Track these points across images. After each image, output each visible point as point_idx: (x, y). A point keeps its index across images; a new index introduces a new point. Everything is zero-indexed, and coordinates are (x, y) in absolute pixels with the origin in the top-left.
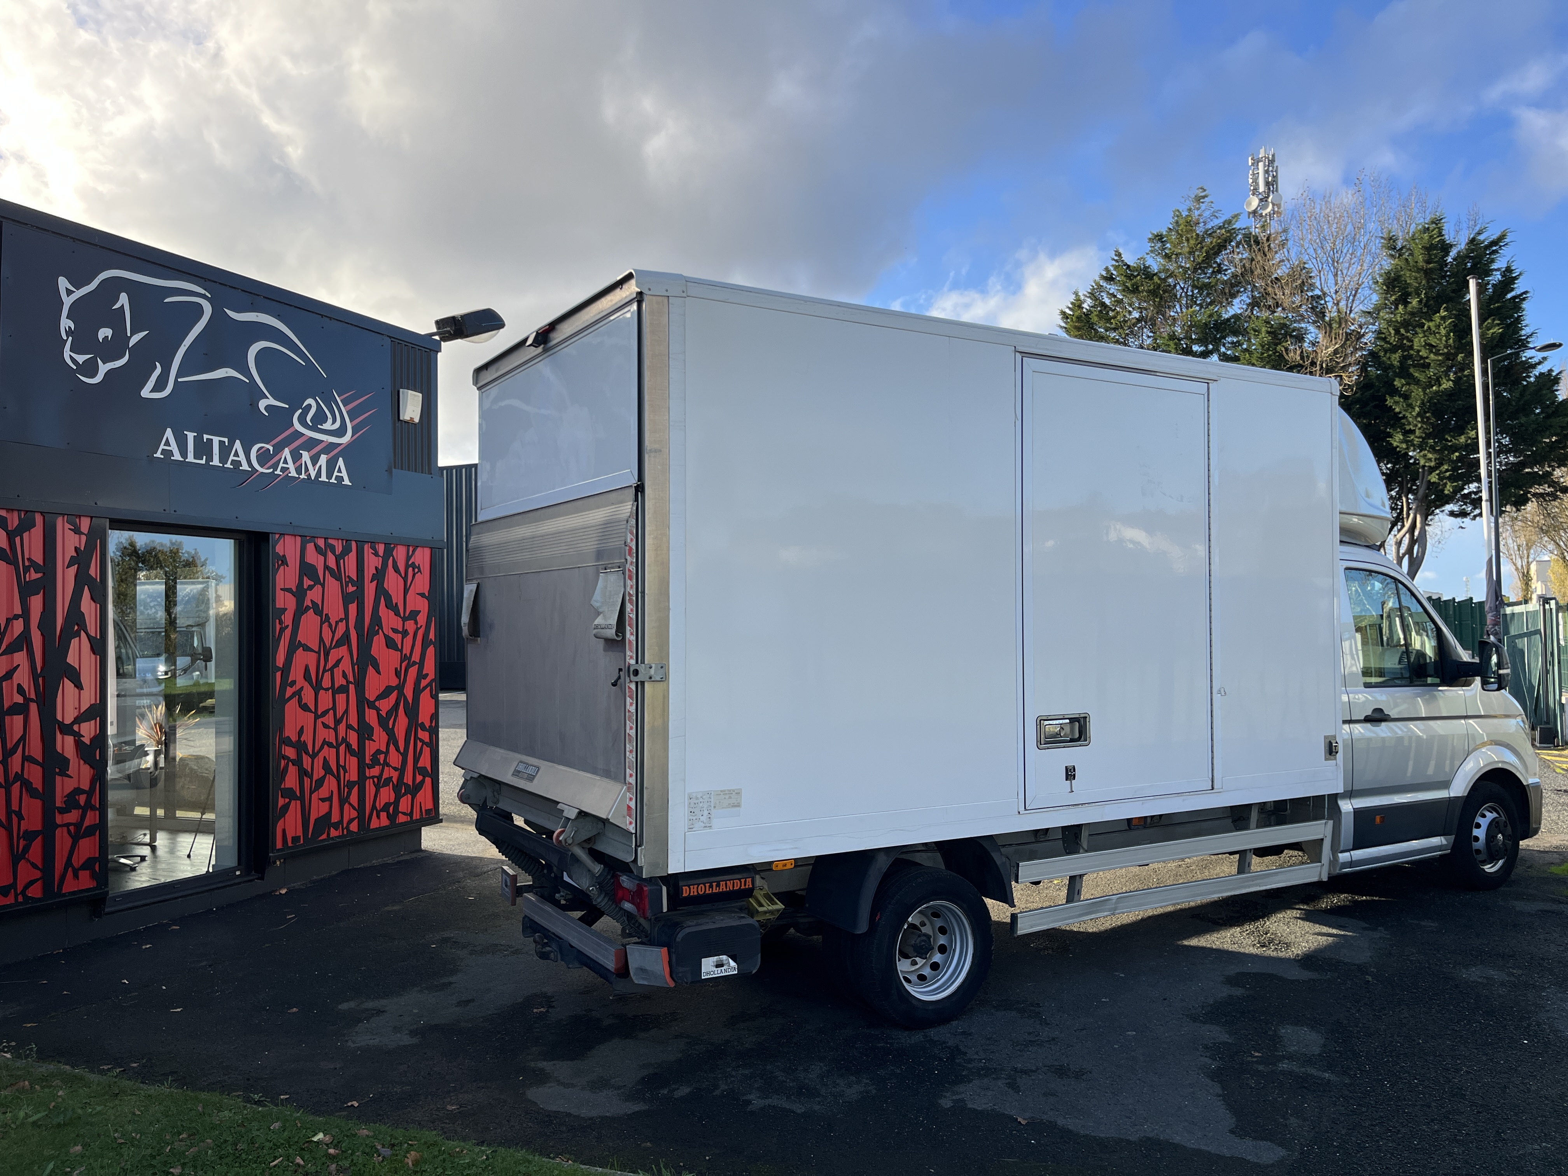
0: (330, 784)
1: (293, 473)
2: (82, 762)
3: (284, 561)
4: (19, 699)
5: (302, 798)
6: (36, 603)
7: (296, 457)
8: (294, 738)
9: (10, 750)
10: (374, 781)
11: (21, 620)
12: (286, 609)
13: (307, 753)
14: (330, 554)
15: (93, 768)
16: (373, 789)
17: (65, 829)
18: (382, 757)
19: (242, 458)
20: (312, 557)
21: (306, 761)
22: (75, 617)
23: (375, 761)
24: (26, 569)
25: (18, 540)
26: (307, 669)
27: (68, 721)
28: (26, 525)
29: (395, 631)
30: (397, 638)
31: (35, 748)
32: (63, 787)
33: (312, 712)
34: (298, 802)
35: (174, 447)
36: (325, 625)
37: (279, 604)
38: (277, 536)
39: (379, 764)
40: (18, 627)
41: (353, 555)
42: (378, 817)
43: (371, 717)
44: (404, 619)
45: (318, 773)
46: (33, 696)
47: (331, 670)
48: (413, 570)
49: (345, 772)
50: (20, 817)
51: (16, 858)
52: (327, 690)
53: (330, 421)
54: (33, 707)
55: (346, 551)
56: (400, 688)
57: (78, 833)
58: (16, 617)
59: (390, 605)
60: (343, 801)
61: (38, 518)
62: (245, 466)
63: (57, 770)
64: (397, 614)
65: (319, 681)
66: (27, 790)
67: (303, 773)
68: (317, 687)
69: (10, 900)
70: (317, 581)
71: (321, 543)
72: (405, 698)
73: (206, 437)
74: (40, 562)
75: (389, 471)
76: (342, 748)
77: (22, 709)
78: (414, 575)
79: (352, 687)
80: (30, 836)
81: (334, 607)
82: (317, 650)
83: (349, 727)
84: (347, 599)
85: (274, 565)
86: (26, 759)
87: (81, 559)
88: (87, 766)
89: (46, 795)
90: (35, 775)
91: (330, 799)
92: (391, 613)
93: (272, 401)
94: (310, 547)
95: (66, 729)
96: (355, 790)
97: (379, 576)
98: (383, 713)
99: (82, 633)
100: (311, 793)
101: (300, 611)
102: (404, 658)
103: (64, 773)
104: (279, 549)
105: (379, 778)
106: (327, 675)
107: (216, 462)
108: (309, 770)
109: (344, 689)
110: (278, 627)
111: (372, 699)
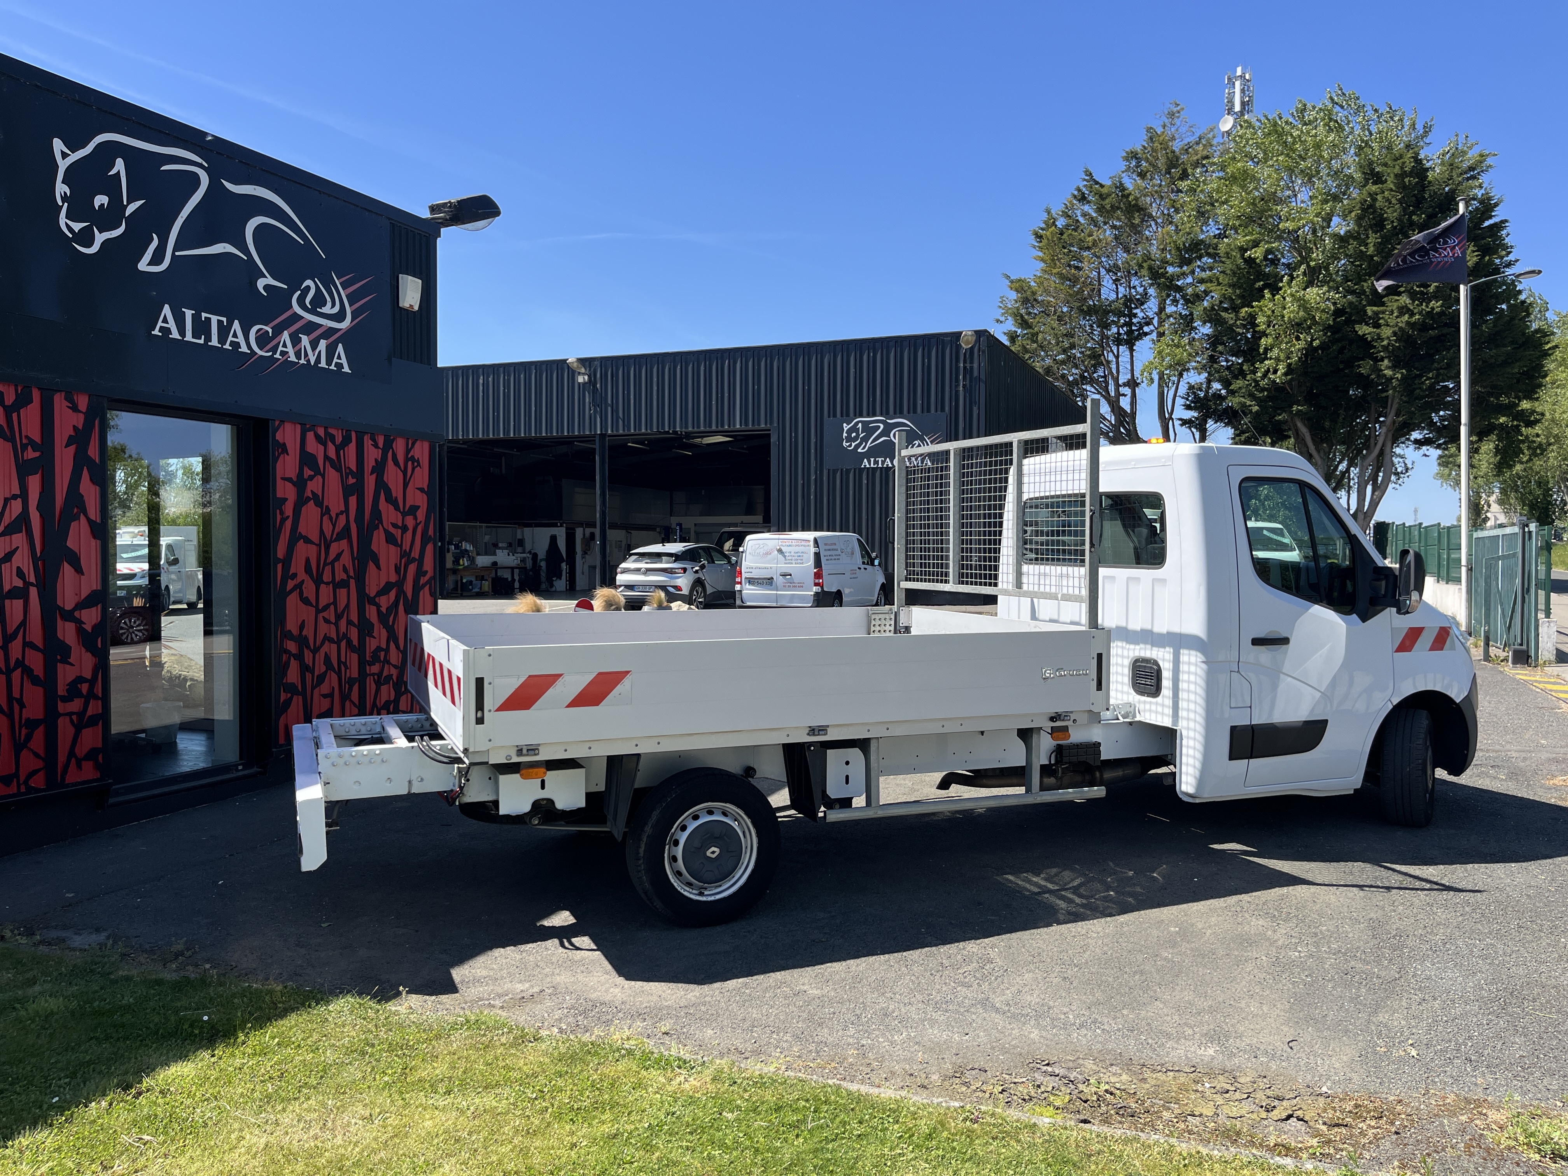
0: (332, 680)
1: (293, 358)
2: (83, 649)
3: (284, 449)
4: (19, 583)
5: (304, 694)
6: (34, 483)
7: (296, 341)
8: (295, 632)
9: (11, 635)
10: (374, 679)
11: (19, 500)
12: (287, 499)
13: (308, 647)
14: (330, 444)
15: (95, 657)
16: (374, 686)
17: (67, 718)
18: (382, 655)
19: (241, 339)
20: (313, 446)
21: (308, 656)
22: (75, 500)
23: (376, 660)
24: (24, 447)
25: (15, 415)
26: (308, 561)
27: (69, 607)
28: (23, 400)
29: (395, 526)
30: (398, 533)
31: (36, 634)
32: (65, 675)
33: (312, 606)
34: (300, 698)
35: (172, 325)
36: (325, 518)
37: (279, 494)
38: (277, 423)
39: (379, 661)
40: (16, 507)
41: (352, 447)
43: (371, 613)
44: (404, 514)
45: (320, 668)
46: (32, 579)
47: (332, 564)
48: (413, 464)
49: (346, 668)
50: (22, 706)
51: (18, 747)
52: (327, 584)
53: (329, 304)
54: (33, 592)
55: (346, 441)
56: (399, 584)
57: (81, 722)
58: (15, 497)
59: (389, 499)
60: (345, 697)
61: (36, 394)
62: (244, 349)
63: (59, 657)
64: (397, 508)
65: (320, 574)
66: (28, 677)
67: (305, 669)
68: (318, 581)
69: (13, 790)
70: (317, 472)
71: (321, 432)
72: (405, 594)
74: (37, 438)
75: (389, 360)
76: (343, 644)
77: (21, 593)
78: (413, 469)
79: (352, 582)
80: (32, 725)
81: (334, 500)
82: (317, 542)
83: (349, 623)
84: (347, 491)
85: (274, 454)
86: (27, 644)
87: (79, 439)
88: (89, 655)
89: (48, 682)
90: (35, 661)
91: (330, 696)
92: (391, 508)
93: (271, 281)
94: (310, 436)
95: (68, 616)
96: (356, 688)
97: (379, 468)
98: (384, 610)
99: (82, 517)
100: (313, 688)
101: (301, 502)
102: (405, 555)
103: (65, 660)
104: (279, 436)
105: (380, 675)
106: (328, 569)
107: (214, 342)
108: (311, 665)
109: (344, 584)
110: (279, 517)
111: (372, 595)
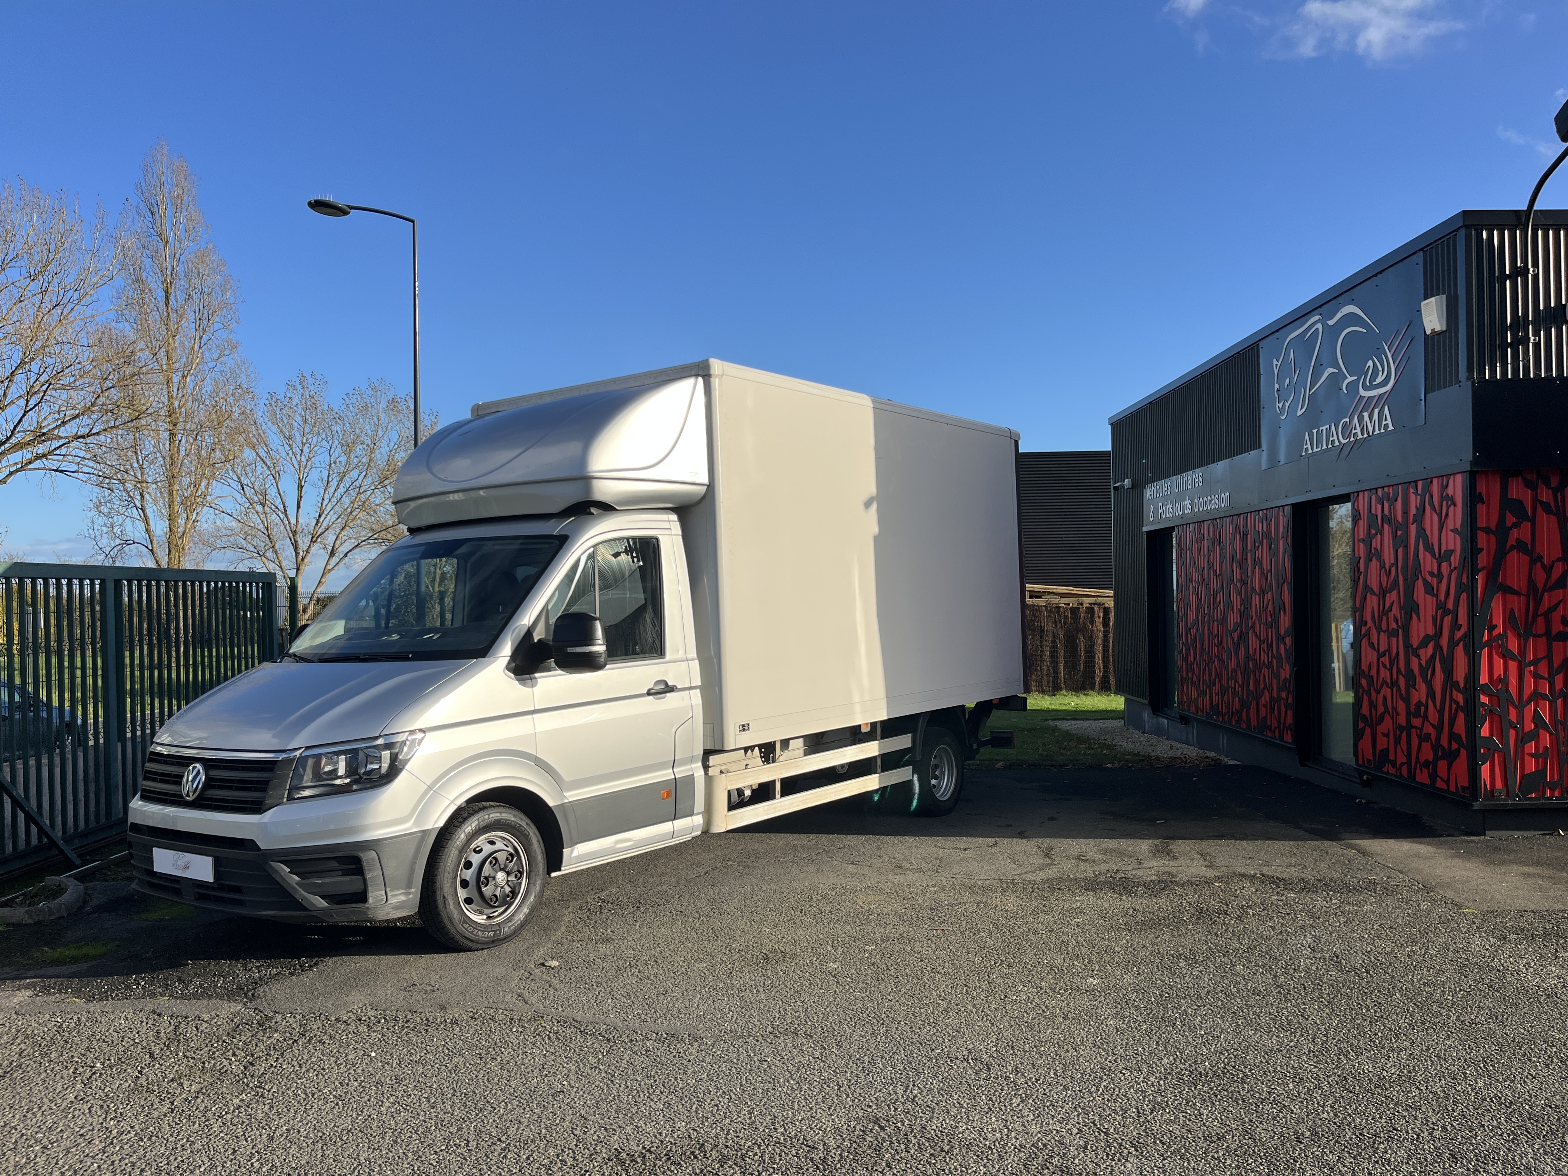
0: (1388, 720)
1: (1360, 436)
2: (1286, 661)
3: (1359, 515)
5: (1371, 727)
7: (1361, 419)
8: (1367, 672)
10: (1417, 732)
12: (1360, 558)
13: (1374, 687)
14: (1385, 501)
15: (1290, 667)
16: (1417, 741)
17: (1283, 702)
18: (1422, 708)
19: (1335, 438)
20: (1375, 507)
21: (1374, 694)
23: (1417, 714)
25: (1268, 526)
26: (1374, 610)
27: (1282, 635)
29: (1431, 574)
30: (1434, 582)
31: (1275, 649)
32: (1282, 675)
33: (1375, 650)
34: (1369, 730)
35: (1309, 446)
36: (1383, 571)
37: (1357, 553)
38: (1355, 495)
39: (1421, 716)
41: (1400, 499)
42: (1421, 771)
43: (1414, 664)
44: (1439, 561)
45: (1381, 709)
47: (1387, 613)
48: (1447, 503)
49: (1397, 714)
52: (1385, 632)
53: (1381, 373)
55: (1395, 496)
56: (1437, 639)
59: (1429, 548)
60: (1397, 741)
62: (1337, 444)
64: (1433, 555)
65: (1380, 623)
67: (1371, 704)
68: (1379, 630)
70: (1377, 529)
71: (1380, 493)
72: (1441, 650)
73: (1321, 428)
76: (1395, 689)
78: (1448, 508)
79: (1400, 632)
81: (1388, 552)
82: (1378, 593)
83: (1399, 672)
84: (1396, 545)
86: (1272, 655)
88: (1288, 665)
89: (1278, 677)
91: (1387, 736)
92: (1428, 555)
93: (1350, 379)
94: (1374, 499)
95: (1282, 640)
96: (1404, 735)
97: (1420, 517)
98: (1423, 663)
99: (1285, 581)
100: (1377, 725)
101: (1368, 559)
102: (1440, 605)
105: (1422, 730)
106: (1384, 618)
107: (1324, 447)
108: (1375, 703)
109: (1394, 634)
110: (1356, 573)
111: (1415, 646)
